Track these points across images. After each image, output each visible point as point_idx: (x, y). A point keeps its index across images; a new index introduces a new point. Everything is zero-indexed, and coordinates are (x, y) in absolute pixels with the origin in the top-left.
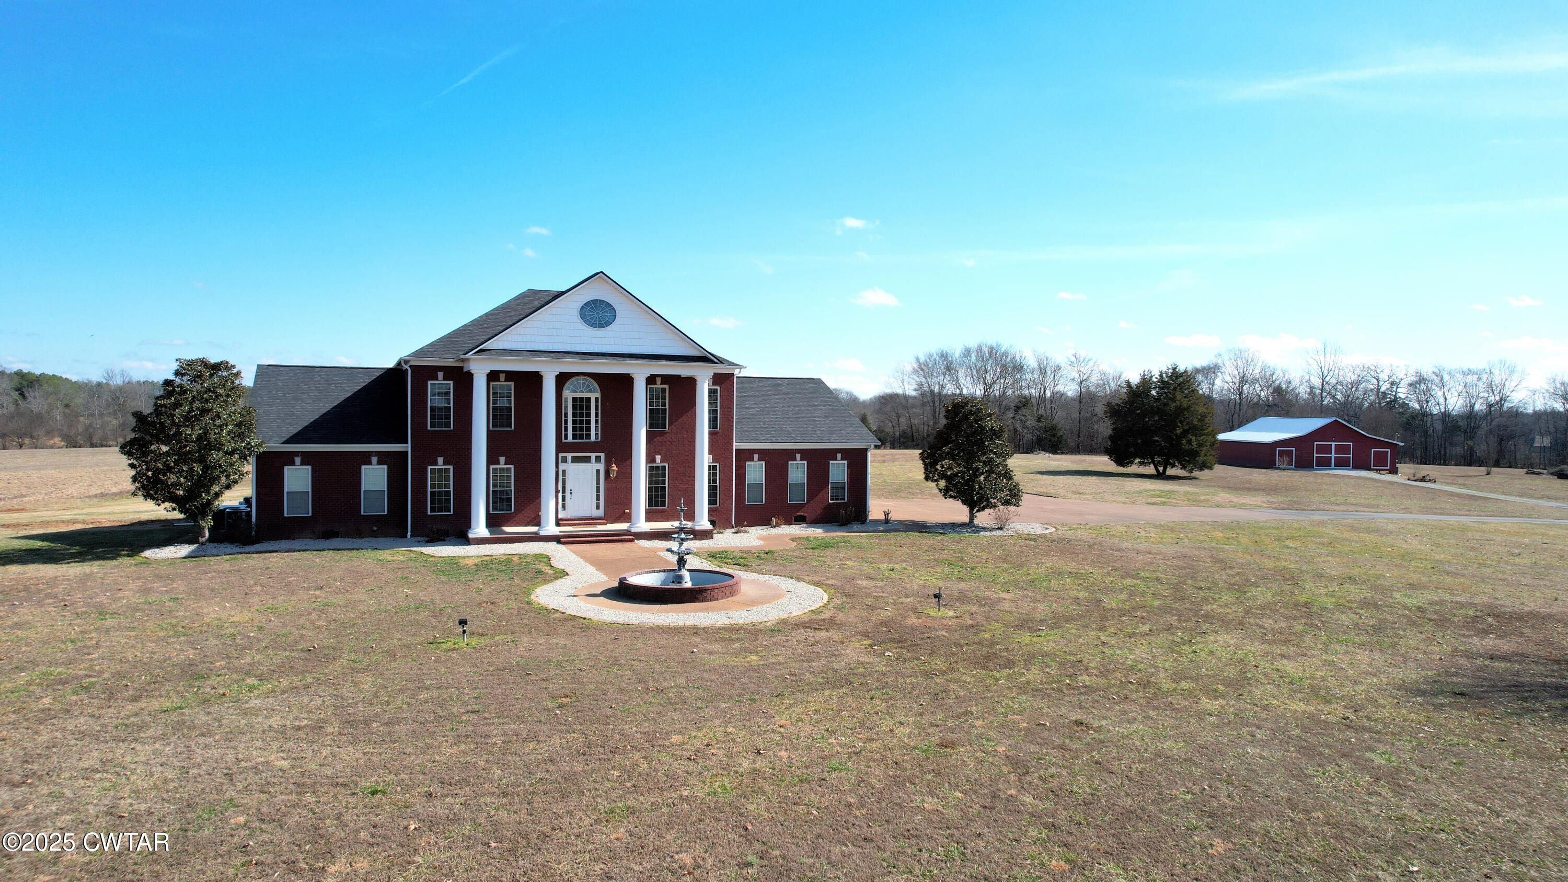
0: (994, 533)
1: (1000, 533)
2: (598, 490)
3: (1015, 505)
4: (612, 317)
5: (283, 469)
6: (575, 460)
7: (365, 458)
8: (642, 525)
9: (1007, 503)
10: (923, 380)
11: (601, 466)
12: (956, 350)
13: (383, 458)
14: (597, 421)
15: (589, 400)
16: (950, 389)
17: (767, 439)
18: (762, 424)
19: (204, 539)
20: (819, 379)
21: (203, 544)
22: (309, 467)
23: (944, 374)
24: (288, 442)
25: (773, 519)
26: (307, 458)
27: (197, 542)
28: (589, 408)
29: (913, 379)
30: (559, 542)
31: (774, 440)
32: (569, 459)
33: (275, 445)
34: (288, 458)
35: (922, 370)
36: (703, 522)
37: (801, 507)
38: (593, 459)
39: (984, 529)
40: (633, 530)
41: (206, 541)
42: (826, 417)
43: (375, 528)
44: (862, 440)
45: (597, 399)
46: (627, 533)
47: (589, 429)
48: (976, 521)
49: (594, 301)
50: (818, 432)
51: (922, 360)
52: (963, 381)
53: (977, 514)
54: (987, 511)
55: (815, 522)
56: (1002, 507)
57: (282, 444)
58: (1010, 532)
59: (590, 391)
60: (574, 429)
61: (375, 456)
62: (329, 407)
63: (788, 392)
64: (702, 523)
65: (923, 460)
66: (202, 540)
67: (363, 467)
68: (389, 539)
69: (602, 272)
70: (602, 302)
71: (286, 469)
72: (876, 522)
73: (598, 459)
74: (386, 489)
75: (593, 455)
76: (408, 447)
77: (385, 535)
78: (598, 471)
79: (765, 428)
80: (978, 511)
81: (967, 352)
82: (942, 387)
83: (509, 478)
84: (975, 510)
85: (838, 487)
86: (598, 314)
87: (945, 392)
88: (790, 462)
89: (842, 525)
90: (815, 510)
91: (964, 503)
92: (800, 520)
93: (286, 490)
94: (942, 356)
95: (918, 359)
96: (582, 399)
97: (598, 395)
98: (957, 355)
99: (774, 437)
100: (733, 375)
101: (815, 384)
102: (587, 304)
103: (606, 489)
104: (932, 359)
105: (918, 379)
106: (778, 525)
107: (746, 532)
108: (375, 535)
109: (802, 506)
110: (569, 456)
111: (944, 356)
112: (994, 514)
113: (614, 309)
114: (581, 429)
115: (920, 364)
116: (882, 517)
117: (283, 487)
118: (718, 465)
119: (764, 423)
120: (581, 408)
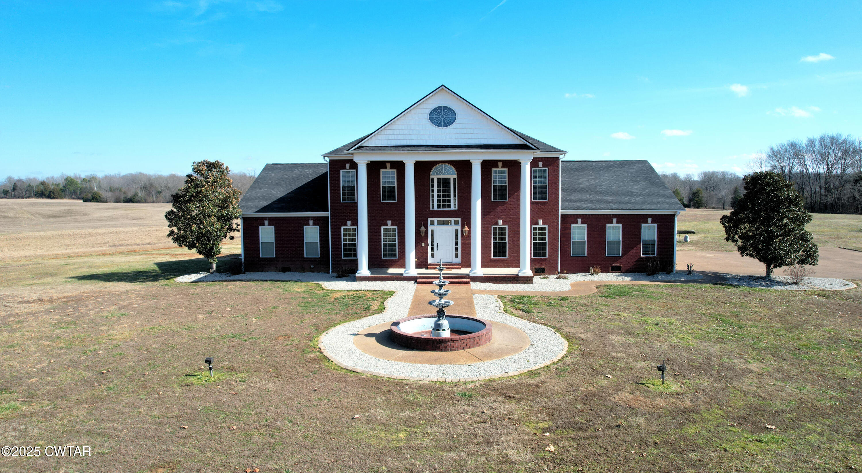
0: (788, 287)
1: (794, 287)
2: (457, 244)
3: (810, 264)
4: (453, 119)
5: (259, 228)
6: (439, 223)
7: (305, 221)
8: (479, 270)
9: (802, 262)
10: (777, 163)
11: (458, 227)
12: (803, 140)
13: (317, 221)
14: (455, 195)
15: (449, 180)
16: (797, 169)
17: (588, 207)
18: (588, 196)
19: (212, 270)
20: (646, 162)
21: (212, 273)
22: (273, 227)
23: (794, 159)
24: (259, 211)
25: (591, 268)
26: (272, 221)
27: (209, 272)
28: (449, 186)
29: (769, 163)
30: (416, 282)
31: (594, 208)
32: (436, 222)
33: (251, 214)
34: (260, 221)
35: (776, 156)
36: (526, 270)
37: (617, 259)
38: (453, 222)
39: (779, 283)
40: (471, 275)
41: (214, 272)
42: (644, 190)
43: (312, 266)
44: (670, 207)
45: (455, 179)
46: (467, 276)
47: (449, 201)
48: (772, 276)
49: (440, 108)
50: (633, 201)
51: (775, 149)
52: (809, 163)
53: (774, 270)
54: (784, 267)
55: (628, 271)
56: (797, 266)
57: (256, 212)
58: (805, 287)
59: (450, 174)
60: (439, 201)
61: (312, 220)
62: (294, 188)
63: (617, 171)
64: (524, 271)
65: (723, 224)
66: (211, 271)
67: (305, 227)
68: (320, 274)
69: (443, 85)
70: (445, 108)
71: (260, 227)
72: (681, 272)
73: (456, 223)
74: (319, 241)
75: (453, 220)
76: (328, 214)
77: (319, 271)
78: (456, 231)
79: (590, 199)
80: (775, 267)
81: (812, 142)
82: (791, 168)
83: (394, 235)
84: (772, 267)
85: (648, 245)
86: (443, 117)
87: (794, 171)
88: (607, 225)
89: (649, 275)
90: (629, 261)
91: (761, 260)
92: (616, 269)
93: (261, 241)
94: (792, 145)
95: (772, 149)
96: (444, 180)
97: (456, 176)
98: (804, 145)
99: (595, 206)
100: (558, 159)
101: (642, 164)
102: (435, 110)
103: (462, 243)
104: (783, 148)
105: (772, 163)
106: (596, 273)
107: (565, 278)
108: (312, 271)
109: (619, 258)
110: (436, 220)
111: (793, 145)
112: (789, 271)
113: (454, 112)
114: (444, 201)
115: (774, 152)
116: (685, 268)
117: (259, 239)
118: (547, 226)
119: (590, 195)
120: (444, 186)
